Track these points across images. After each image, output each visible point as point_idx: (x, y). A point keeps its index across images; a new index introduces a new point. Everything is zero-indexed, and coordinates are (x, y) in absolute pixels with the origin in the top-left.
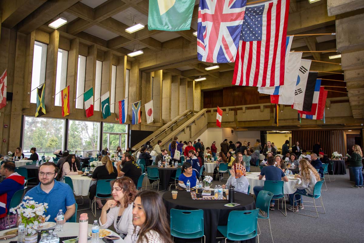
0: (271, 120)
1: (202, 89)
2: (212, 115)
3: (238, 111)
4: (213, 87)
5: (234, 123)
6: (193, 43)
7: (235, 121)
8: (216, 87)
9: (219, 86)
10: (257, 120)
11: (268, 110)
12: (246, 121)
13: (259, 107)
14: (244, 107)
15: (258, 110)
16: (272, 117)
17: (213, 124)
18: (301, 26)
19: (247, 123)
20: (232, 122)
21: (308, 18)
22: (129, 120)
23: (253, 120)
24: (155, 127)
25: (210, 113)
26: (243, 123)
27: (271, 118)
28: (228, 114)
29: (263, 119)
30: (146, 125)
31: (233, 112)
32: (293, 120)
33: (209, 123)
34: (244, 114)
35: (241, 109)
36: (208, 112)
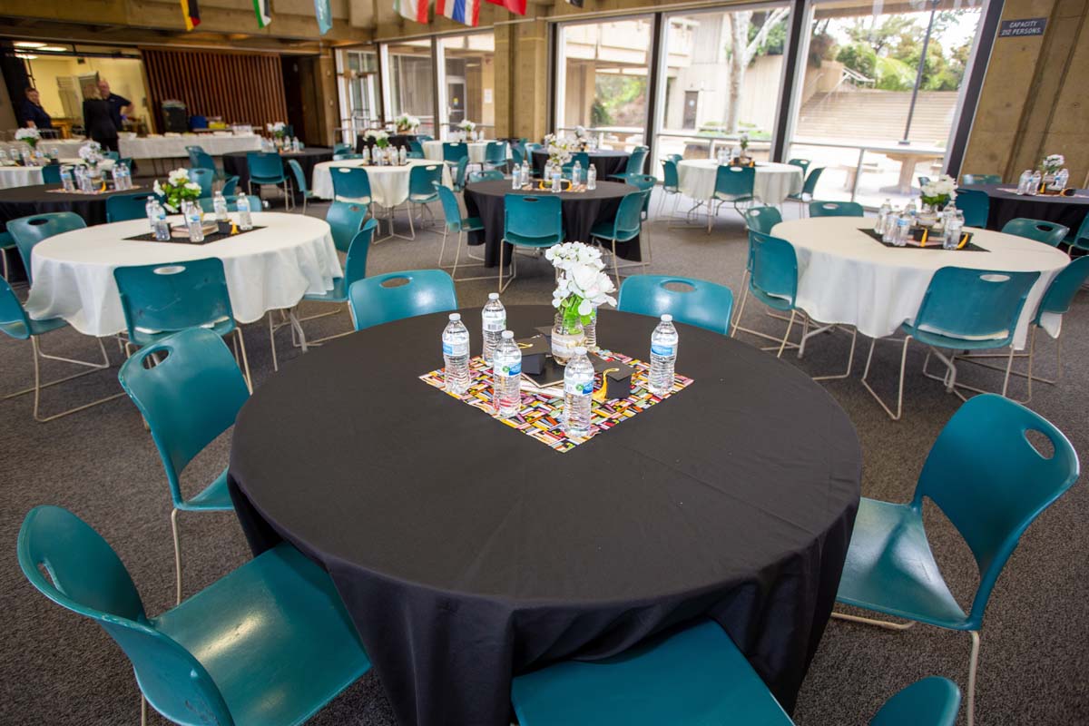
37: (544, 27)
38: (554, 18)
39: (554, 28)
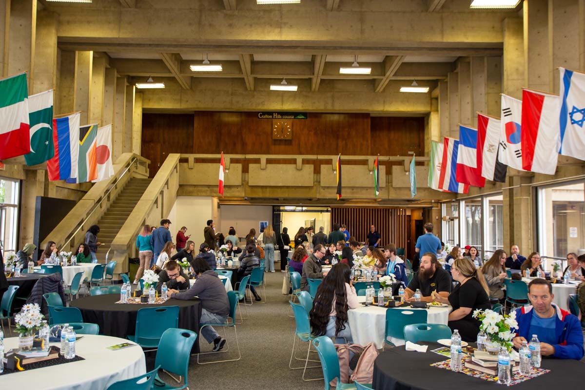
0: (315, 188)
1: (146, 106)
2: (192, 169)
3: (251, 166)
4: (175, 107)
5: (239, 189)
6: (228, 12)
7: (243, 184)
8: (182, 107)
9: (190, 106)
10: (288, 185)
11: (310, 168)
12: (266, 187)
13: (294, 162)
14: (263, 158)
15: (291, 167)
16: (317, 181)
17: (191, 189)
18: (443, 38)
19: (268, 189)
20: (237, 186)
21: (453, 28)
22: (24, 170)
23: (280, 184)
24: (66, 191)
25: (185, 165)
26: (260, 190)
27: (315, 183)
28: (228, 169)
29: (300, 185)
30: (57, 186)
31: (239, 166)
32: (353, 190)
33: (181, 186)
34: (263, 172)
35: (257, 161)
36: (183, 161)
37: (529, 190)
38: (535, 184)
39: (536, 190)
